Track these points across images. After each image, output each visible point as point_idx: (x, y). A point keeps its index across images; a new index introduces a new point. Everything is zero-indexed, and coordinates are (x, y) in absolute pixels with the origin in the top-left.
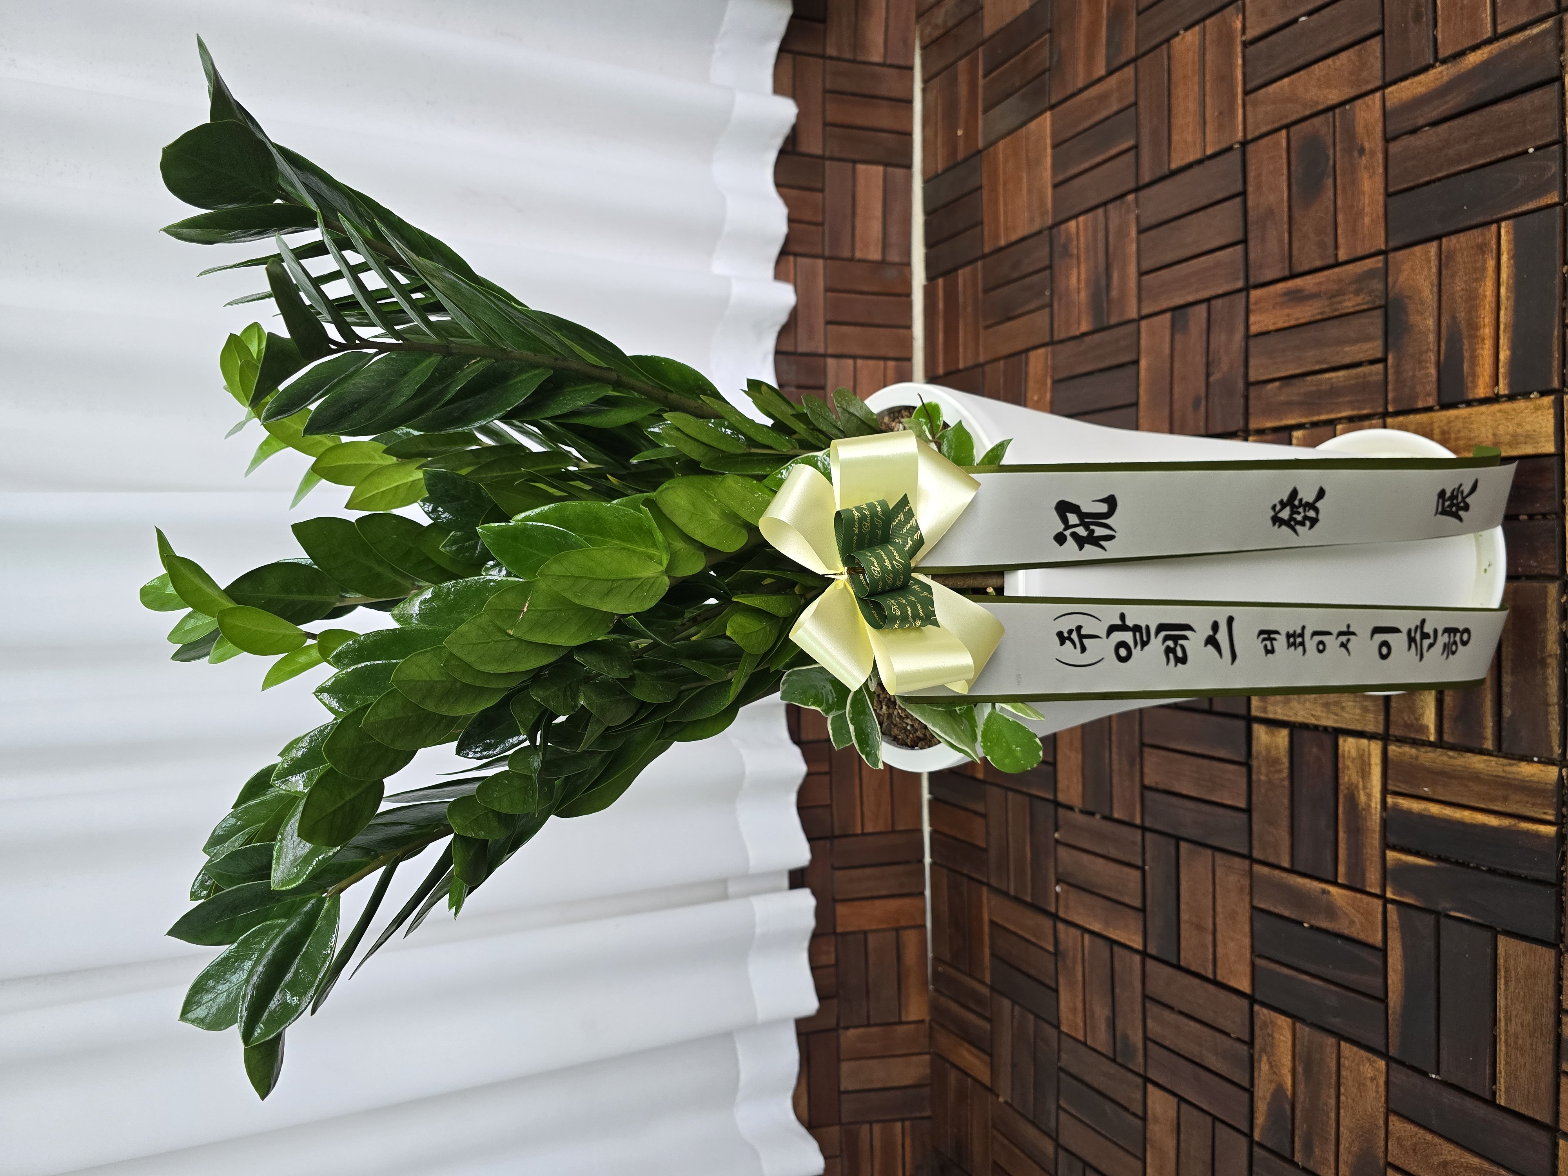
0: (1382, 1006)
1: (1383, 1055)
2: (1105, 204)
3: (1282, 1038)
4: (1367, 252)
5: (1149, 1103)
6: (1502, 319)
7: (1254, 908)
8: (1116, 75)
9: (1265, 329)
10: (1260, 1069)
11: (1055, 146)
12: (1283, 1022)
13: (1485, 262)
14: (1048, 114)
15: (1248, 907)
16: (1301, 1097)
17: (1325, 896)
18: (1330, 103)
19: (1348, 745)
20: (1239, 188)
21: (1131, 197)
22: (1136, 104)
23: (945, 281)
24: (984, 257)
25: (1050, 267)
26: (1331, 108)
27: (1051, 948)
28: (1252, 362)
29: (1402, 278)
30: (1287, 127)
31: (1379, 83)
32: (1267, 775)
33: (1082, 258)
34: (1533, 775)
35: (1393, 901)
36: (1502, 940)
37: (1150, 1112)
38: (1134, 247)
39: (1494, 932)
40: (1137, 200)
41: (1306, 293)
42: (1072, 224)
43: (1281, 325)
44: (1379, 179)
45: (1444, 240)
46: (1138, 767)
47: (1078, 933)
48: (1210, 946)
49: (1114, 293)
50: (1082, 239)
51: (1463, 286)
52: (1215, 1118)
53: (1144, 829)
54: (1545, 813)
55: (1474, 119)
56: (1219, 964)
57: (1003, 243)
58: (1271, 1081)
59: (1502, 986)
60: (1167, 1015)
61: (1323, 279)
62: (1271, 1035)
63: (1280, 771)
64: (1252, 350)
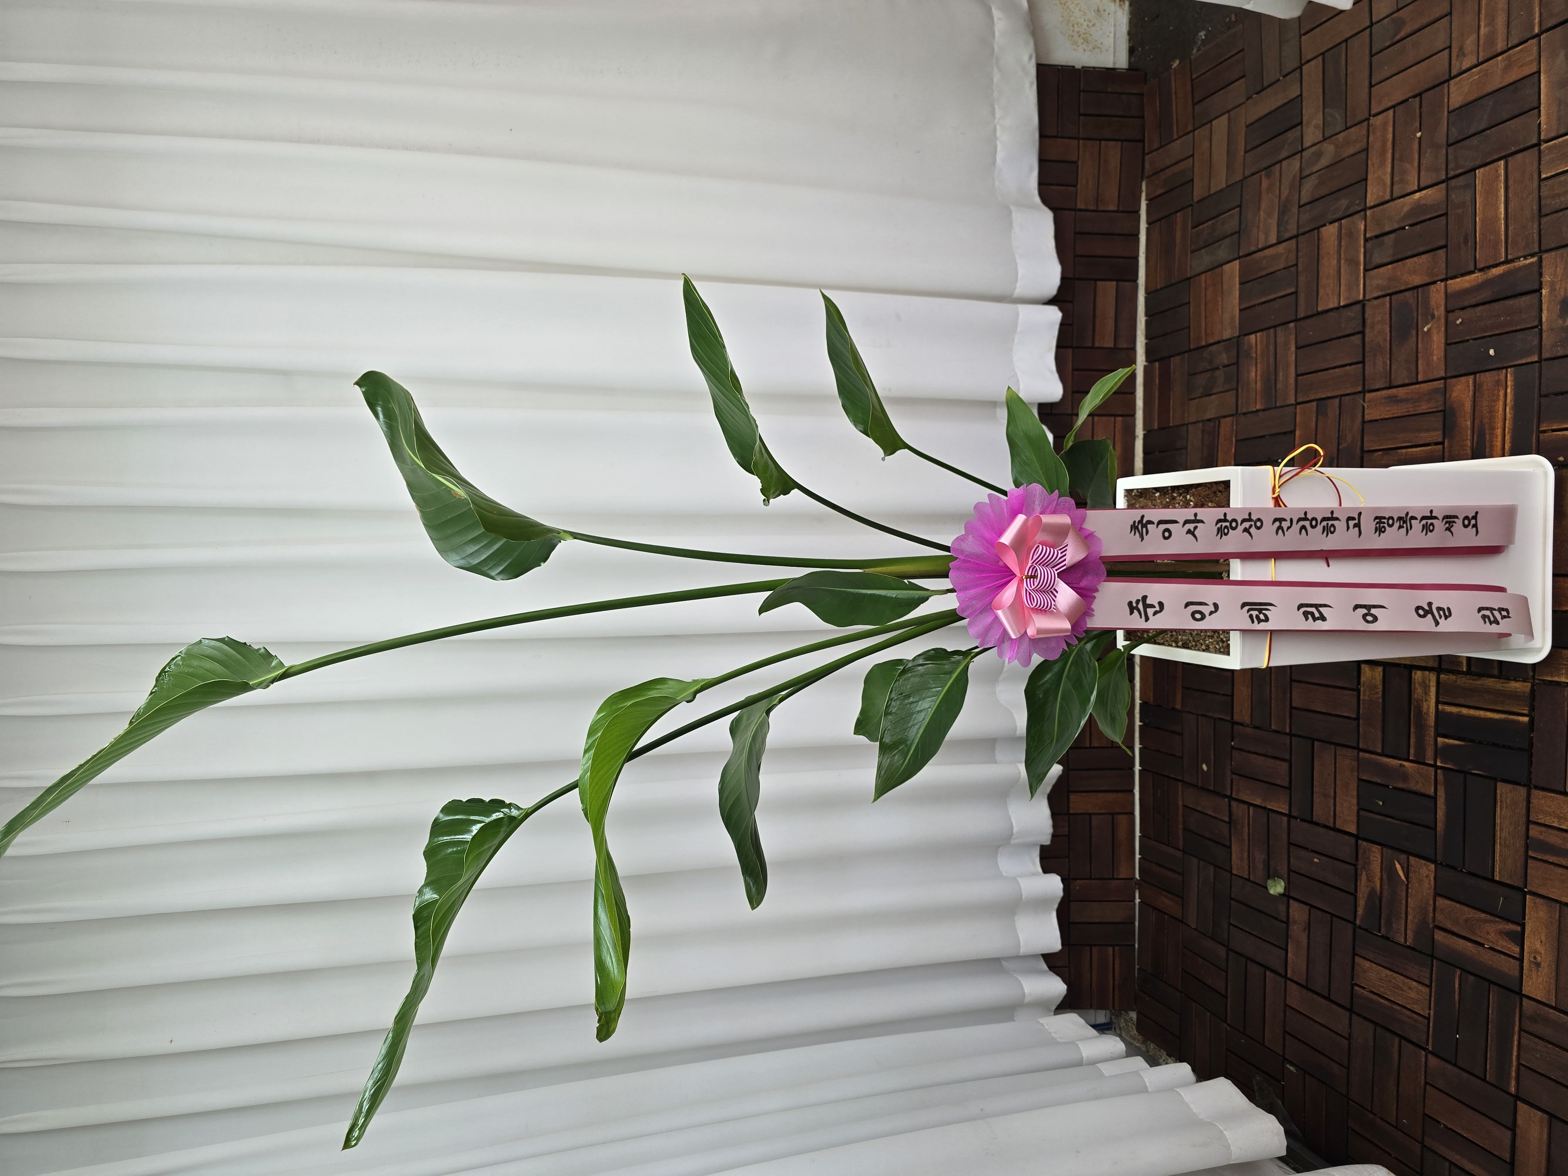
0: (1434, 832)
1: (1434, 861)
2: (1275, 327)
3: (1375, 859)
4: (1435, 377)
5: (1291, 911)
6: (1507, 425)
7: (1360, 780)
8: (1284, 244)
9: (1374, 418)
10: (1361, 880)
11: (1240, 284)
12: (1376, 849)
13: (1499, 391)
14: (1238, 261)
15: (1356, 779)
16: (1385, 894)
17: (1402, 768)
18: (1416, 284)
19: (1418, 675)
20: (1361, 329)
21: (1292, 325)
22: (1296, 265)
23: (1160, 365)
24: (1190, 350)
25: (1237, 363)
26: (1416, 287)
27: (1227, 820)
28: (1365, 439)
29: (1455, 394)
30: (1390, 295)
31: (1444, 276)
32: (1369, 696)
33: (1259, 361)
34: (1518, 688)
35: (1442, 768)
36: (1499, 784)
37: (1291, 917)
38: (1293, 358)
39: (1495, 780)
40: (1296, 327)
41: (1399, 398)
42: (1253, 337)
43: (1383, 416)
44: (1442, 335)
45: (1478, 375)
46: (1289, 695)
47: (1246, 806)
48: (1332, 806)
49: (1279, 386)
50: (1259, 348)
51: (1487, 404)
52: (1333, 915)
53: (1291, 735)
54: (1523, 710)
55: (1496, 306)
56: (1337, 817)
57: (1203, 343)
58: (1367, 886)
59: (1499, 812)
60: (1303, 853)
61: (1409, 391)
62: (1368, 858)
63: (1378, 693)
64: (1365, 431)
